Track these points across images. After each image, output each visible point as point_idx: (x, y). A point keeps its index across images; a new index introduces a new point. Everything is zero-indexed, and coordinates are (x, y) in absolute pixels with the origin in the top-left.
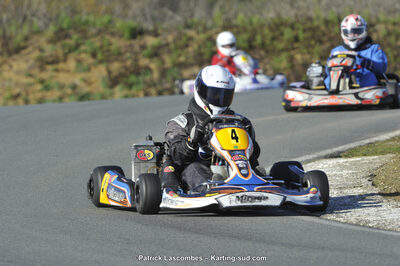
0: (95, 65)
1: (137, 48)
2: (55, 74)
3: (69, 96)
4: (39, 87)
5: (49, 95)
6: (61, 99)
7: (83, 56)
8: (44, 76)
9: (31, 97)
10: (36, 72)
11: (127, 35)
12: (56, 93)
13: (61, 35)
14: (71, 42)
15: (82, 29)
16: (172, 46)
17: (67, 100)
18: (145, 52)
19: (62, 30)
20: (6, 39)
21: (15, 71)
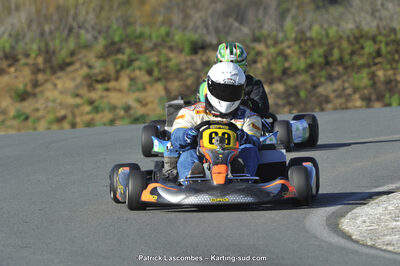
0: (151, 83)
1: (199, 64)
2: (105, 94)
3: (122, 118)
4: (88, 108)
5: (98, 117)
6: (112, 122)
7: (137, 73)
8: (94, 95)
9: (78, 120)
10: (84, 91)
11: (187, 49)
12: (108, 116)
13: (112, 49)
14: (123, 57)
15: (136, 42)
17: (118, 122)
19: (113, 43)
20: (48, 54)
21: (60, 91)
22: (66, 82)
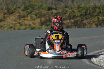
0: (37, 18)
1: (50, 13)
2: (24, 21)
3: (28, 28)
4: (18, 25)
5: (21, 27)
6: (25, 29)
7: (33, 15)
8: (20, 21)
9: (16, 28)
10: (18, 20)
11: (47, 9)
12: (24, 27)
14: (29, 11)
15: (33, 7)
16: (61, 13)
17: (27, 29)
18: (52, 15)
19: (26, 7)
20: (8, 9)
21: (11, 20)
22: (13, 17)
